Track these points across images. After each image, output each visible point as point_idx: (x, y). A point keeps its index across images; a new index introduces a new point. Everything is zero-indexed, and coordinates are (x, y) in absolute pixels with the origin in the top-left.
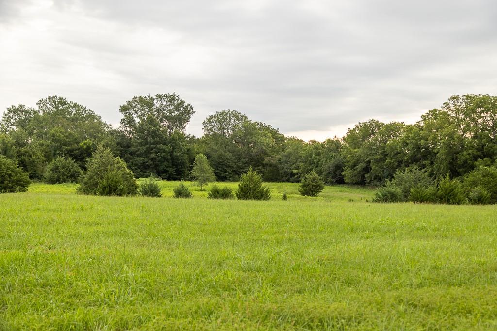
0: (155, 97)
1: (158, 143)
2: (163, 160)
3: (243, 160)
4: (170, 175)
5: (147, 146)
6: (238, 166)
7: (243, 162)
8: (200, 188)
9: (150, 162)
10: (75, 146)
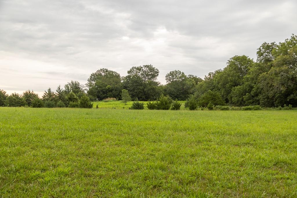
0: (143, 67)
1: (138, 86)
2: (140, 93)
3: (179, 92)
4: (143, 99)
5: (134, 87)
6: (177, 94)
7: (180, 93)
8: (125, 104)
9: (135, 94)
10: (104, 88)
